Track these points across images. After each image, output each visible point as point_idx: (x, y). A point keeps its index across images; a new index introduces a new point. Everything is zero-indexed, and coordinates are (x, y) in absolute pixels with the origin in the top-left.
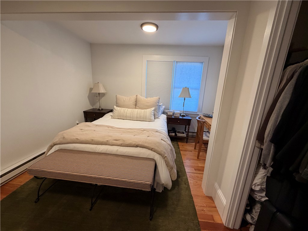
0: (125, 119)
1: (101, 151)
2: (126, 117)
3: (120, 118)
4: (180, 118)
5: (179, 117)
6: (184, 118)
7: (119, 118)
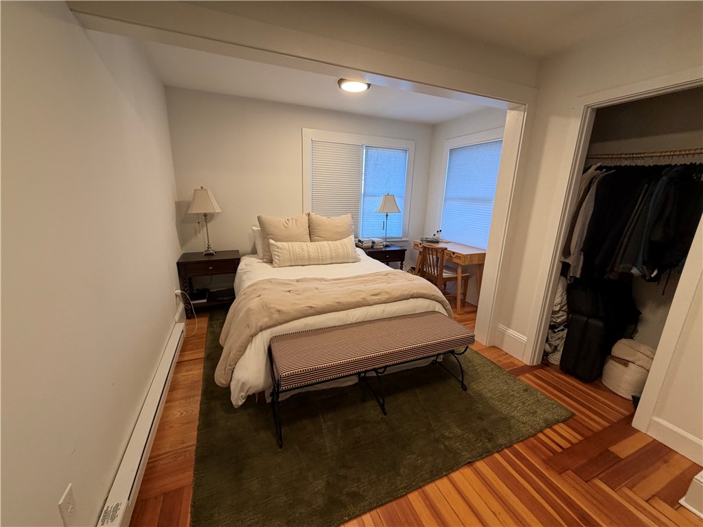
0: (307, 263)
1: (358, 319)
2: (309, 259)
3: (296, 264)
4: (383, 250)
5: (382, 248)
6: (388, 249)
7: (293, 264)
